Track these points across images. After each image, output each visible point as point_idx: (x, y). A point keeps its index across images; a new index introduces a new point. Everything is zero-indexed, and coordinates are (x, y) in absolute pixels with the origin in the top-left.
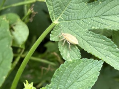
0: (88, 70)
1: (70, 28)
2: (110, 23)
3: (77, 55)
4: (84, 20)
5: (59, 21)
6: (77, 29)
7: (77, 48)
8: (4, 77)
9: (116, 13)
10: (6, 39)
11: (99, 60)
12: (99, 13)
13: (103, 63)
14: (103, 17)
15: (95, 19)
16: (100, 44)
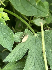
0: (8, 43)
1: (31, 41)
2: (31, 61)
3: (17, 40)
4: (34, 49)
5: (36, 36)
6: (30, 44)
7: (20, 41)
8: (18, 10)
9: (35, 65)
10: (37, 14)
11: (12, 50)
12: (37, 57)
13: (10, 51)
14: (34, 58)
15: (34, 54)
16: (20, 53)
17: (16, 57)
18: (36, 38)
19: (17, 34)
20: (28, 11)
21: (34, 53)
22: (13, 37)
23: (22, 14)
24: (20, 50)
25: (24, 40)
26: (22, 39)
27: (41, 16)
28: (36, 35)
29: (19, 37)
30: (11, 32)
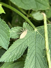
0: (3, 40)
1: (31, 37)
2: (31, 60)
3: (14, 36)
4: (34, 46)
5: (36, 32)
6: (30, 40)
7: (18, 37)
8: (15, 3)
9: (36, 64)
10: (36, 7)
11: (8, 47)
12: (37, 55)
13: (6, 49)
14: (35, 57)
15: (34, 52)
16: (18, 51)
17: (14, 56)
18: (36, 33)
19: (14, 28)
20: (25, 4)
21: (35, 50)
22: (9, 33)
23: (19, 7)
24: (18, 48)
25: (23, 36)
26: (19, 35)
27: (41, 9)
28: (36, 30)
29: (17, 33)
30: (7, 26)
